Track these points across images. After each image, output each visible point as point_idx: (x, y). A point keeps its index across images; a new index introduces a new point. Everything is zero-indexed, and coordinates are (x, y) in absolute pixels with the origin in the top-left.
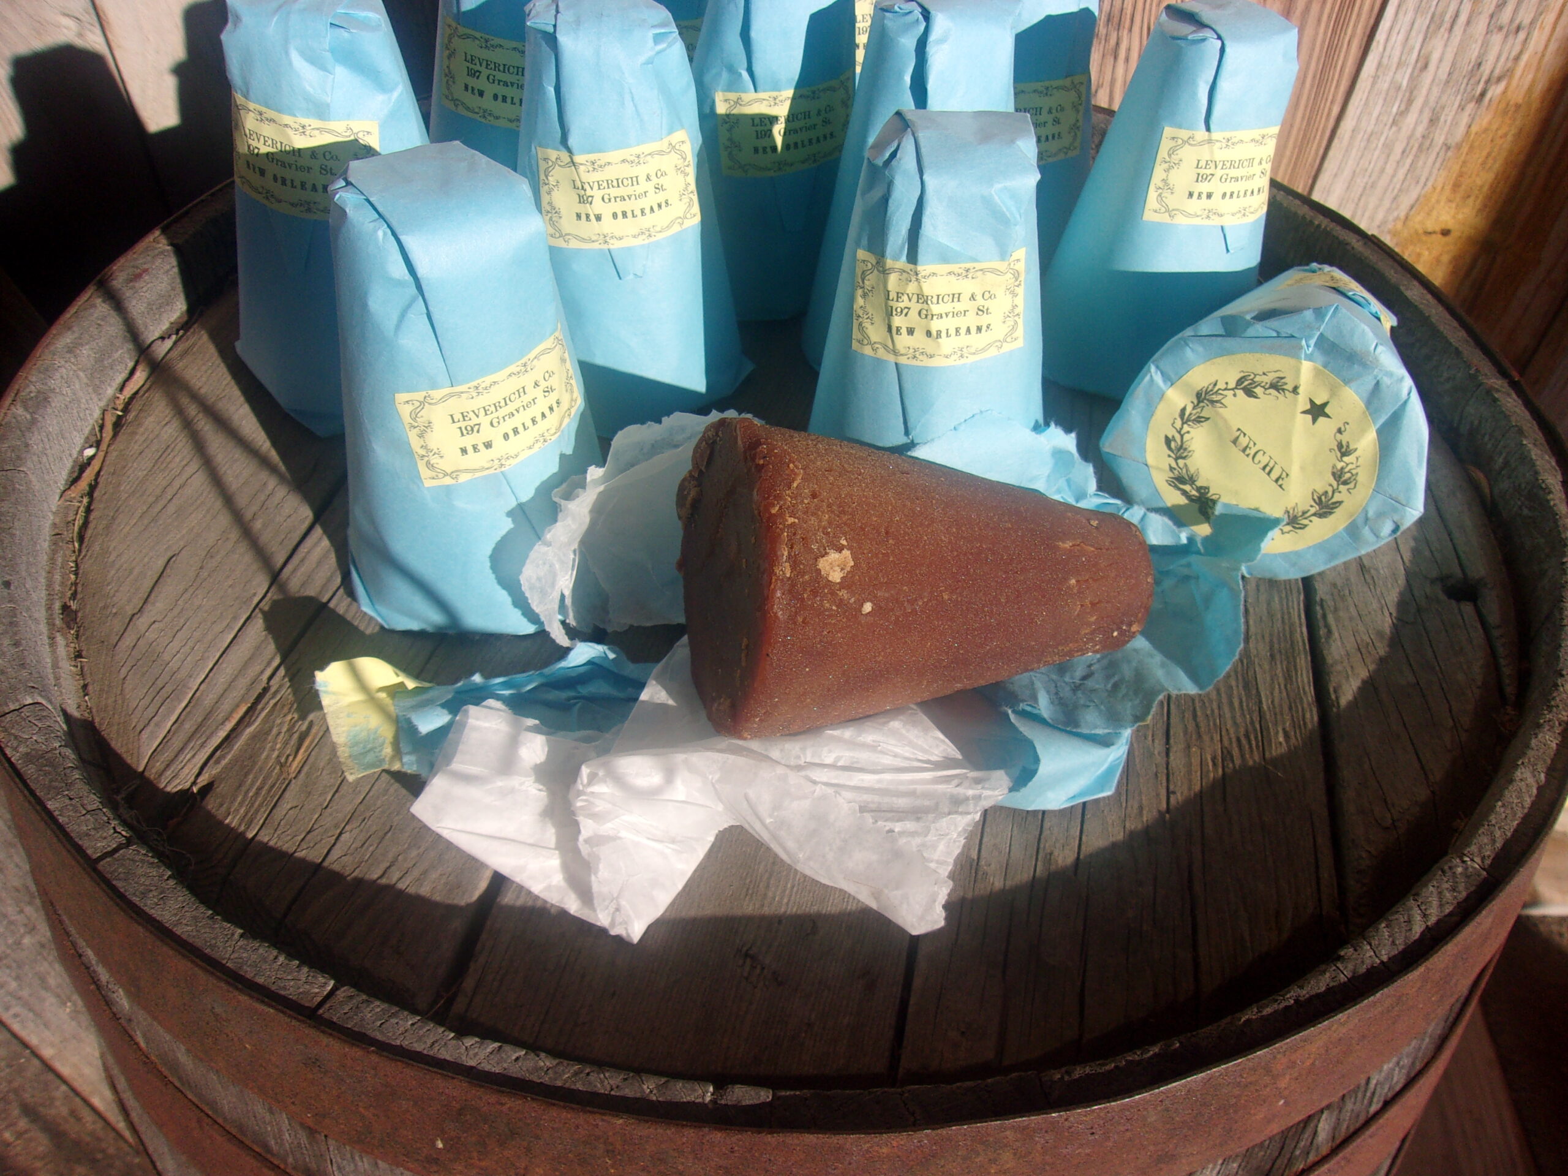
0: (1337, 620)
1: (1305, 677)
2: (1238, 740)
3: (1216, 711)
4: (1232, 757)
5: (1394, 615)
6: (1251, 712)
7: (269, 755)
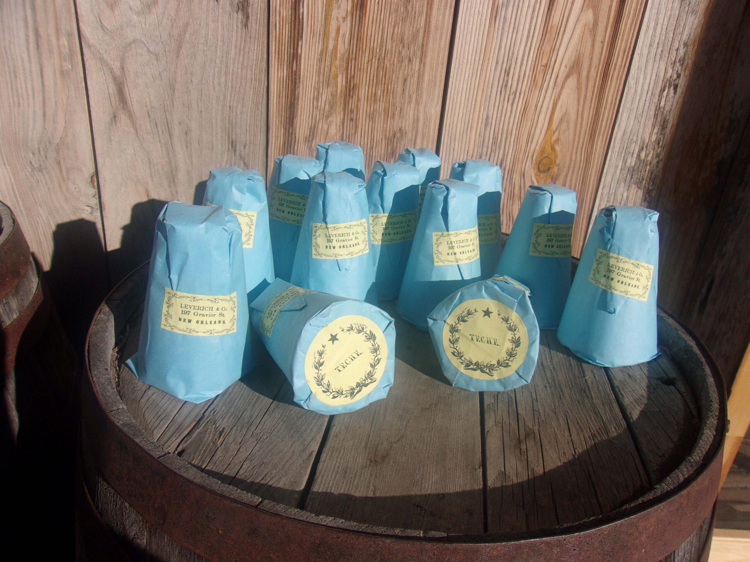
0: (624, 392)
1: (617, 410)
2: (597, 430)
3: (586, 422)
4: (596, 437)
5: (646, 389)
6: (599, 422)
7: (209, 438)
